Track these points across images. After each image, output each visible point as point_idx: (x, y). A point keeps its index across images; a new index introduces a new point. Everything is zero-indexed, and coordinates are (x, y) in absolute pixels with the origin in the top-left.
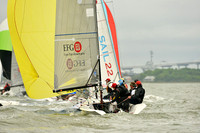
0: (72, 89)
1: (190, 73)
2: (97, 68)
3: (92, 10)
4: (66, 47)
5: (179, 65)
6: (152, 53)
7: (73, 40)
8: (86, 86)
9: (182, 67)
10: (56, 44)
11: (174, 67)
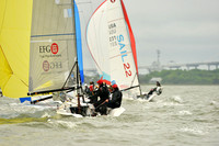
0: (48, 92)
1: (201, 75)
2: (75, 70)
3: (70, 10)
4: (43, 49)
5: (188, 65)
6: (159, 52)
7: (50, 41)
8: (63, 89)
9: (191, 68)
10: (32, 45)
11: (183, 68)
